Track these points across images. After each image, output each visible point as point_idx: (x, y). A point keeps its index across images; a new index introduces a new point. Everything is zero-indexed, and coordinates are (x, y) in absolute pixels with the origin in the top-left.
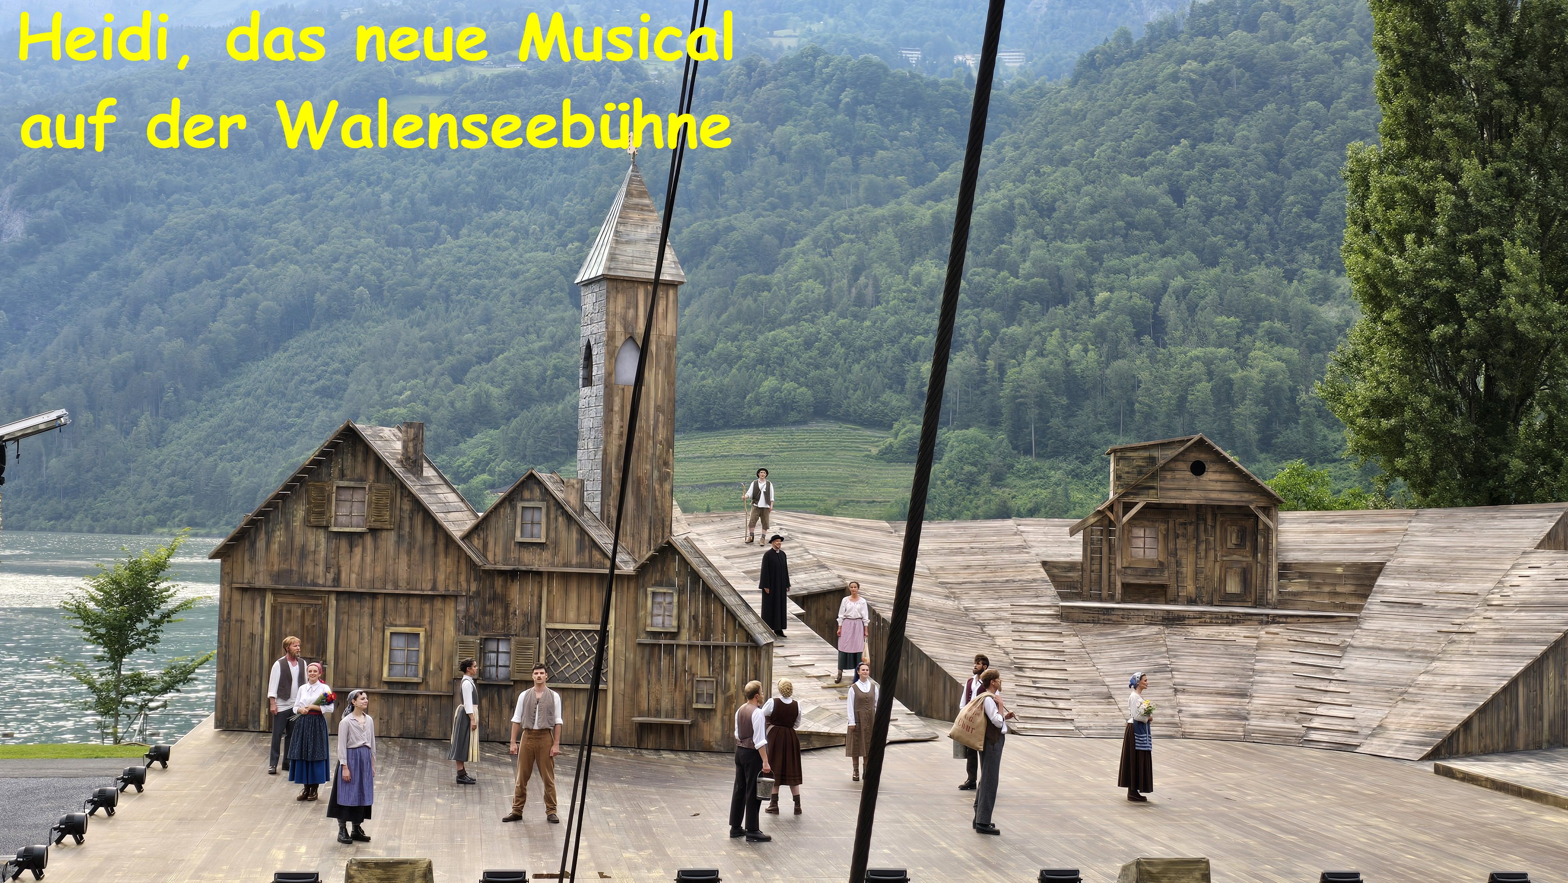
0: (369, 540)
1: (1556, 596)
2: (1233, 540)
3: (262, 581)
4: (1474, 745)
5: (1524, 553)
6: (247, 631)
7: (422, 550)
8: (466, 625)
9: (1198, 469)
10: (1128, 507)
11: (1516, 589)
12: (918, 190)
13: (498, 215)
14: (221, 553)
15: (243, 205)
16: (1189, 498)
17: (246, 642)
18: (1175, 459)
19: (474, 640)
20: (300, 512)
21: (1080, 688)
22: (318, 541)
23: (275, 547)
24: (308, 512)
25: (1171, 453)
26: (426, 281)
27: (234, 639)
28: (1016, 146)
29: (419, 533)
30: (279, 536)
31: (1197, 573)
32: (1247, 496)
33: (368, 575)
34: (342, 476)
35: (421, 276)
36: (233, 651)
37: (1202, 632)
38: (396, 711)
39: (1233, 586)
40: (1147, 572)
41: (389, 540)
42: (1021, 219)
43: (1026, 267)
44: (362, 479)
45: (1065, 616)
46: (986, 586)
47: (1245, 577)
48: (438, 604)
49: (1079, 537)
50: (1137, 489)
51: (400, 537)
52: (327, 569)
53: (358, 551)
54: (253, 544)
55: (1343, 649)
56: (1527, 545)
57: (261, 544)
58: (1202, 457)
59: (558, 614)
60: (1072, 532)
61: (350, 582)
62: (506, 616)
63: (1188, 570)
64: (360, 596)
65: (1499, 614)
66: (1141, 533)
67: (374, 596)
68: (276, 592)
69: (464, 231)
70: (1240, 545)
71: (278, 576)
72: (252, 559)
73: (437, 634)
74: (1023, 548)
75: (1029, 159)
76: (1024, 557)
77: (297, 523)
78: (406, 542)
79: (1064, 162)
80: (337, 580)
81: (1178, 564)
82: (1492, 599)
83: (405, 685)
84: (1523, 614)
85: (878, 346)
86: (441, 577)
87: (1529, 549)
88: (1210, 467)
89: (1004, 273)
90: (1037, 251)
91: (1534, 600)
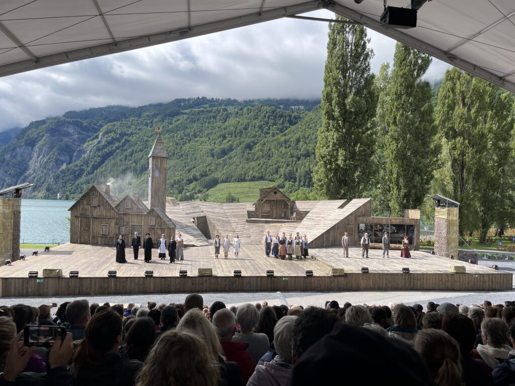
0: (98, 207)
1: (336, 218)
2: (283, 207)
3: (78, 215)
4: (313, 246)
5: (335, 209)
6: (76, 224)
7: (108, 209)
8: (116, 224)
9: (275, 193)
10: (262, 200)
11: (331, 216)
12: (282, 134)
13: (198, 138)
14: (71, 209)
15: (147, 137)
16: (273, 199)
17: (76, 227)
18: (271, 191)
19: (117, 227)
20: (85, 202)
21: (245, 235)
22: (89, 207)
23: (81, 209)
24: (87, 202)
25: (270, 190)
26: (183, 152)
27: (73, 226)
28: (301, 125)
29: (107, 206)
30: (82, 207)
31: (276, 213)
32: (284, 198)
33: (98, 214)
34: (93, 195)
35: (182, 151)
36: (73, 228)
37: (272, 224)
38: (103, 240)
39: (283, 215)
40: (267, 213)
41: (102, 207)
42: (301, 140)
43: (302, 149)
44: (97, 196)
45: (247, 221)
46: (235, 216)
47: (285, 214)
48: (111, 220)
49: (254, 206)
50: (264, 197)
51: (104, 207)
52: (90, 213)
53: (96, 210)
54: (77, 208)
55: (296, 227)
57: (78, 208)
58: (276, 191)
59: (133, 222)
60: (253, 205)
61: (95, 215)
62: (124, 222)
63: (274, 212)
64: (97, 218)
65: (326, 221)
66: (266, 205)
67: (99, 218)
68: (81, 217)
69: (191, 142)
70: (284, 208)
71: (82, 214)
72: (77, 211)
73: (111, 226)
74: (245, 208)
75: (304, 128)
76: (244, 210)
77: (85, 204)
78: (105, 208)
79: (311, 128)
80: (92, 215)
81: (273, 211)
82: (326, 218)
83: (105, 235)
84: (329, 221)
85: (272, 165)
86: (111, 215)
88: (278, 193)
89: (298, 151)
90: (305, 146)
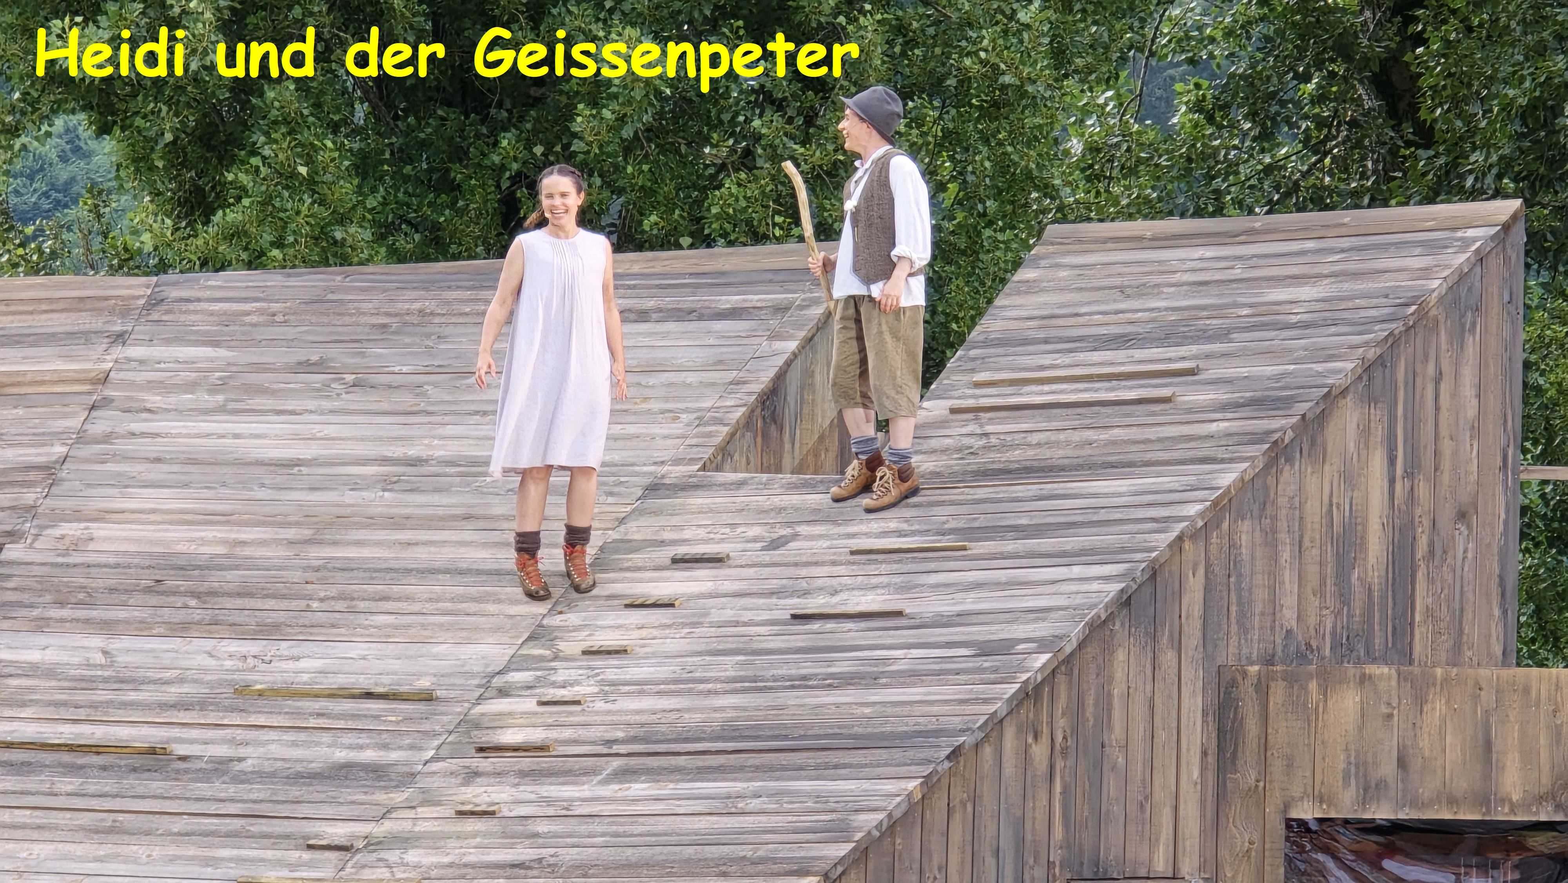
1: (792, 698)
5: (654, 488)
11: (611, 668)
56: (666, 450)
65: (528, 791)
82: (501, 721)
84: (638, 788)
87: (675, 473)
91: (693, 719)
